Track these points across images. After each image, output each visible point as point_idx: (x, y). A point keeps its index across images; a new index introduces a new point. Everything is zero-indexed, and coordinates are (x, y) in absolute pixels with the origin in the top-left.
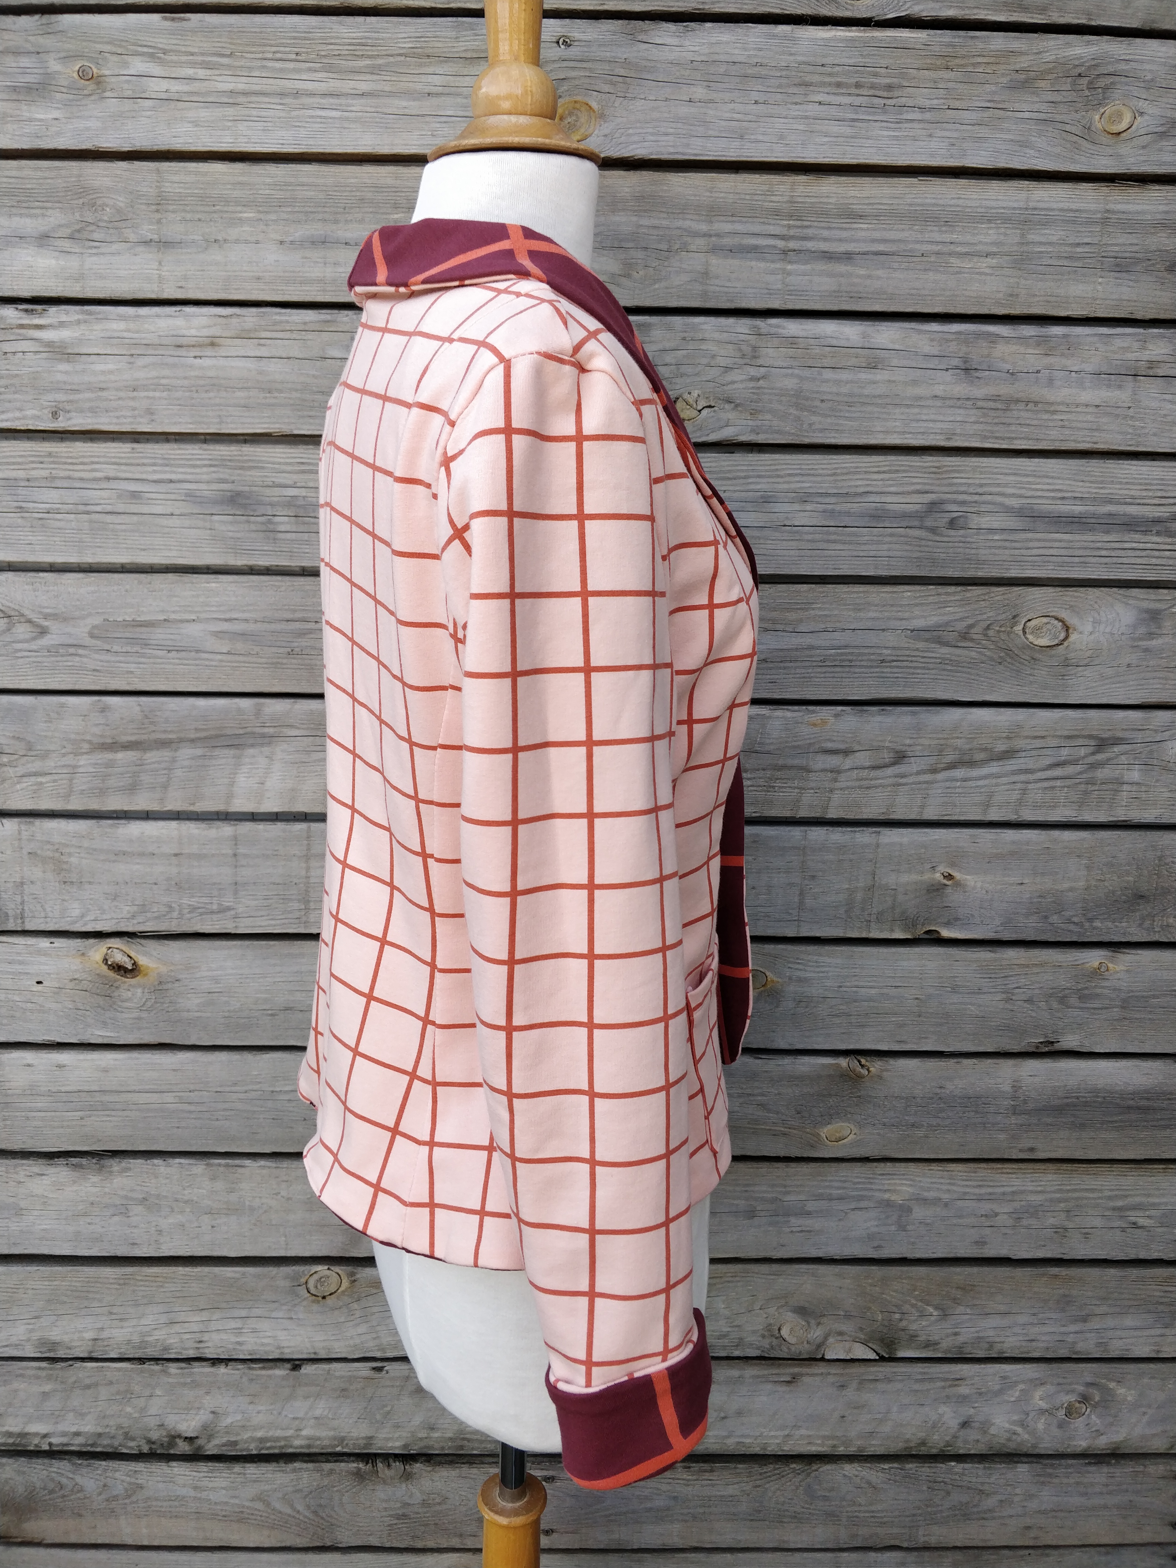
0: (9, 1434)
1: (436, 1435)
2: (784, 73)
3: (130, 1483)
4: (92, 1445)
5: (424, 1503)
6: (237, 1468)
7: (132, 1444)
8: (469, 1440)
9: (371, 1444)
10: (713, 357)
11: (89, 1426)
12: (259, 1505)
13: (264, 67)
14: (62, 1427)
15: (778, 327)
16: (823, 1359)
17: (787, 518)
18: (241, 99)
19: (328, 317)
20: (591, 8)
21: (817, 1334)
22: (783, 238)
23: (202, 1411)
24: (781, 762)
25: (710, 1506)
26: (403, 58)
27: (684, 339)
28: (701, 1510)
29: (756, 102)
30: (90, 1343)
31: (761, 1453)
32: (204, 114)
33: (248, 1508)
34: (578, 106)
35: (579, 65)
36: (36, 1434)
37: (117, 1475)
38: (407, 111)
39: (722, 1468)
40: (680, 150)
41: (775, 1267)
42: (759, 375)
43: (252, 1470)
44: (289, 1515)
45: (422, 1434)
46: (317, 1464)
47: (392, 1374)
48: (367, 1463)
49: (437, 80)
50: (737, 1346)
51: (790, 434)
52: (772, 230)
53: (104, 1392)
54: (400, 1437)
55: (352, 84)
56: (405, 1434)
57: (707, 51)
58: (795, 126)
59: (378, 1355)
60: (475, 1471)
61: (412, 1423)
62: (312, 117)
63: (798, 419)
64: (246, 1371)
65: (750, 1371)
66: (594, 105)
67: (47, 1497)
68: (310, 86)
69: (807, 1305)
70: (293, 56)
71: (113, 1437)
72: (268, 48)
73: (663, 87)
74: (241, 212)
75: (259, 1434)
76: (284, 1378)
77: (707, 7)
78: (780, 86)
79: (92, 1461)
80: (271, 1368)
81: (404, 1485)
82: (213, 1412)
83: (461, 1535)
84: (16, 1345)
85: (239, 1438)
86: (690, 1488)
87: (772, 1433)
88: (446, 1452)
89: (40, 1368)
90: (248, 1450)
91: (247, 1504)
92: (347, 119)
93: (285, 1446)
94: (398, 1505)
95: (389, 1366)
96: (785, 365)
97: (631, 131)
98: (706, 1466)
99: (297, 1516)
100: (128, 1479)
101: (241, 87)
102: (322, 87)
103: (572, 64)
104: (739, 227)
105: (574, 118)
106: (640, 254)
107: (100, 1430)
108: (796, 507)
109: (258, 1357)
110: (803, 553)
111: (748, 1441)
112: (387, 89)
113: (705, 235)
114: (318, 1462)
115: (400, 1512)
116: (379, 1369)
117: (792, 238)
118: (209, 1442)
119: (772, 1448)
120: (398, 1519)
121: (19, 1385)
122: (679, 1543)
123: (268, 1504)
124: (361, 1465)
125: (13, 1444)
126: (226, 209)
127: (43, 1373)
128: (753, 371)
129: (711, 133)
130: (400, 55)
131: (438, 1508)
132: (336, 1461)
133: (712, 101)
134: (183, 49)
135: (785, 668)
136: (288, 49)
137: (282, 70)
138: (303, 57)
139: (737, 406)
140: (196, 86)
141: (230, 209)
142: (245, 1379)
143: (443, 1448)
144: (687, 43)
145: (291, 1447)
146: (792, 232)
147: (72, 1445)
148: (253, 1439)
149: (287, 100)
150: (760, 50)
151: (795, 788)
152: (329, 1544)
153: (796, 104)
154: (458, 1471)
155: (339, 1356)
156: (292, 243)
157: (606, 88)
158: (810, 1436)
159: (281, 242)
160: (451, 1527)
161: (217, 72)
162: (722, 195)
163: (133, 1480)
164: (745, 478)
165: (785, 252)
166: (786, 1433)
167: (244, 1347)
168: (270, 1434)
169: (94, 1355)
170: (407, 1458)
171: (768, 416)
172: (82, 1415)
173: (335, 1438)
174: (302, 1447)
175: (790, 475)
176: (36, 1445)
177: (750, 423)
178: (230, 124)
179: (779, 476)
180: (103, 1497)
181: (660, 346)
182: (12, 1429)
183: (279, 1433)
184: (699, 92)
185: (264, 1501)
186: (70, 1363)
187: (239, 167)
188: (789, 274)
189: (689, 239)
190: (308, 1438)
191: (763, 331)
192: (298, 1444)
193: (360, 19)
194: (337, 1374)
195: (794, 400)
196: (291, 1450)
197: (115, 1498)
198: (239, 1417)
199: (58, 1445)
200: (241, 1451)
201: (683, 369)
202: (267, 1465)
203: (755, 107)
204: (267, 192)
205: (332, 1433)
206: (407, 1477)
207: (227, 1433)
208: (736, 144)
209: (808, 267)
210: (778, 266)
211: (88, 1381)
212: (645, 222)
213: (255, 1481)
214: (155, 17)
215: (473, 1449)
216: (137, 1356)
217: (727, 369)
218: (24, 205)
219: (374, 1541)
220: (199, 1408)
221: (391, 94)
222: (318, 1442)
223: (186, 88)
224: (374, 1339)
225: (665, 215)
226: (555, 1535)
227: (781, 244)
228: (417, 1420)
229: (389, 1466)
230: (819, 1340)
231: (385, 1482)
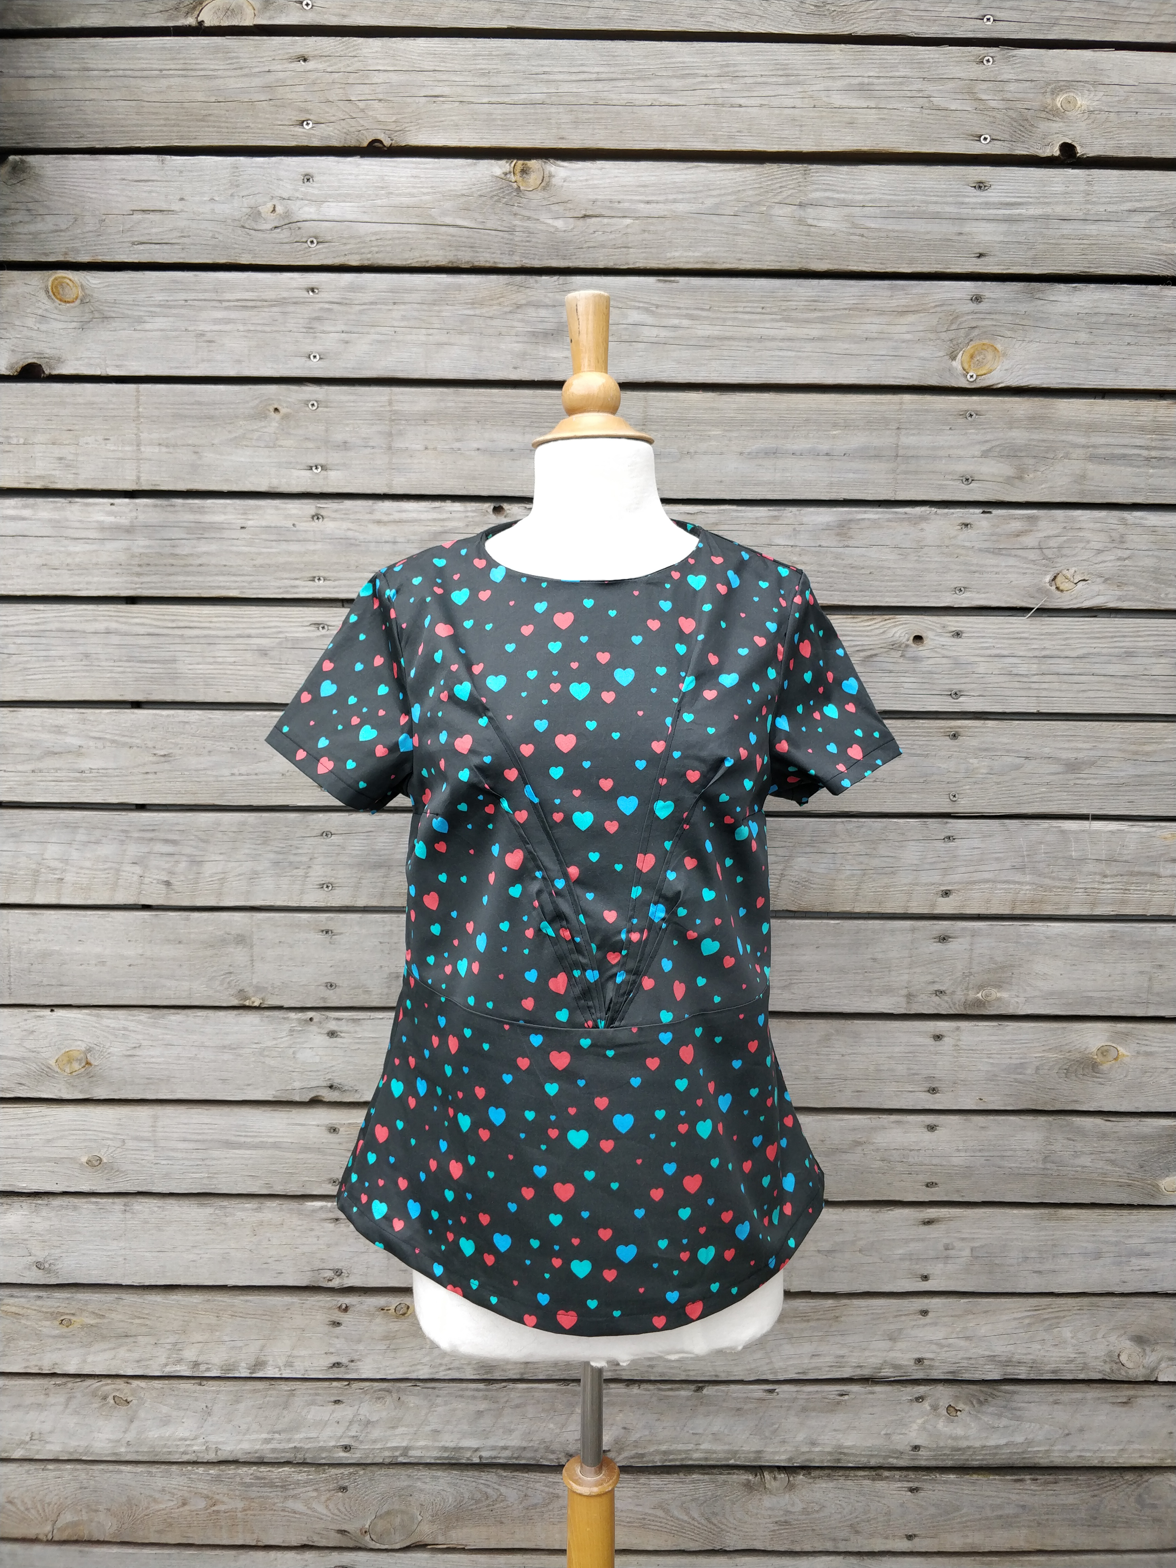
0: (445, 1449)
1: (817, 1449)
2: (1152, 322)
3: (548, 1493)
4: (516, 1458)
5: (805, 1511)
6: (643, 1479)
7: (552, 1456)
8: (845, 1454)
9: (760, 1458)
10: (1088, 542)
11: (514, 1441)
12: (660, 1513)
13: (735, 318)
14: (491, 1442)
15: (1142, 518)
16: (1156, 1382)
17: (1146, 669)
18: (717, 343)
19: (776, 513)
20: (1000, 272)
21: (1151, 1359)
22: (1147, 448)
23: (614, 1428)
24: (1136, 869)
25: (1053, 1514)
26: (847, 312)
27: (1065, 528)
28: (1046, 1517)
29: (1129, 344)
30: (522, 1366)
31: (1099, 1465)
32: (686, 354)
33: (650, 1515)
34: (985, 347)
35: (988, 316)
36: (469, 1449)
37: (538, 1485)
38: (848, 352)
39: (1066, 1480)
40: (1066, 381)
41: (1116, 1300)
42: (1125, 556)
43: (656, 1481)
44: (686, 1522)
45: (805, 1449)
46: (713, 1477)
47: (781, 1396)
48: (756, 1475)
49: (874, 328)
50: (1082, 1370)
51: (1148, 601)
52: (1138, 442)
53: (531, 1411)
54: (785, 1451)
55: (806, 331)
56: (789, 1449)
57: (1091, 305)
58: (1159, 362)
59: (771, 1377)
60: (849, 1483)
61: (797, 1439)
62: (772, 356)
63: (1157, 589)
64: (656, 1392)
65: (1092, 1393)
66: (999, 347)
67: (474, 1507)
68: (772, 332)
69: (1143, 1334)
70: (760, 310)
71: (536, 1451)
72: (740, 304)
73: (1054, 333)
74: (710, 431)
75: (664, 1448)
76: (688, 1398)
77: (1092, 270)
78: (1148, 332)
79: (515, 1474)
80: (678, 1389)
81: (787, 1496)
82: (625, 1428)
83: (834, 1540)
84: (458, 1368)
85: (646, 1451)
86: (1036, 1498)
87: (1109, 1448)
88: (825, 1465)
89: (477, 1390)
90: (653, 1462)
91: (651, 1511)
92: (799, 358)
93: (686, 1458)
94: (781, 1513)
95: (779, 1388)
96: (1144, 548)
97: (1027, 367)
98: (1051, 1478)
99: (692, 1522)
100: (547, 1489)
101: (716, 333)
102: (781, 333)
103: (982, 316)
104: (1111, 440)
105: (982, 356)
106: (1031, 461)
107: (524, 1444)
108: (1154, 660)
109: (667, 1378)
110: (1158, 697)
111: (1088, 1454)
112: (833, 334)
113: (1083, 446)
114: (712, 1474)
115: (782, 1519)
116: (771, 1391)
117: (1154, 448)
118: (620, 1454)
119: (1108, 1462)
120: (780, 1525)
121: (459, 1405)
122: (1026, 1547)
123: (667, 1511)
124: (751, 1477)
125: (447, 1458)
126: (698, 428)
127: (481, 1394)
128: (1120, 553)
129: (1091, 367)
130: (846, 309)
131: (816, 1516)
132: (729, 1474)
133: (1093, 343)
134: (672, 304)
135: (1141, 791)
136: (756, 305)
137: (750, 320)
138: (768, 310)
139: (1107, 579)
140: (680, 332)
141: (701, 428)
142: (654, 1399)
143: (822, 1461)
144: (1075, 300)
145: (691, 1459)
146: (1154, 444)
147: (500, 1458)
148: (657, 1452)
149: (752, 344)
150: (1133, 305)
151: (1146, 891)
152: (718, 1548)
153: (1161, 345)
154: (835, 1482)
155: (737, 1378)
156: (749, 454)
157: (1009, 334)
158: (1140, 1450)
159: (741, 454)
160: (826, 1532)
161: (698, 322)
162: (1098, 416)
163: (551, 1490)
164: (1112, 637)
165: (1148, 459)
166: (1121, 1447)
167: (655, 1370)
168: (674, 1447)
169: (526, 1376)
170: (790, 1470)
171: (1132, 588)
172: (511, 1431)
173: (728, 1452)
174: (700, 1459)
175: (1149, 635)
176: (468, 1459)
177: (1117, 593)
178: (706, 362)
179: (1140, 636)
180: (523, 1504)
181: (1045, 534)
182: (447, 1445)
183: (680, 1447)
184: (1083, 336)
185: (664, 1509)
186: (504, 1384)
187: (709, 395)
188: (1151, 476)
189: (1071, 450)
190: (707, 1451)
191: (1129, 522)
192: (697, 1457)
193: (814, 282)
194: (735, 1395)
195: (1153, 575)
196: (690, 1463)
197: (535, 1506)
198: (647, 1433)
199: (487, 1458)
200: (648, 1462)
201: (1065, 551)
202: (668, 1476)
203: (1129, 347)
204: (732, 415)
205: (726, 1447)
206: (790, 1487)
207: (635, 1446)
208: (1112, 376)
209: (1167, 470)
210: (1142, 470)
211: (517, 1401)
212: (1035, 436)
213: (658, 1491)
214: (651, 280)
215: (849, 1462)
216: (562, 1377)
217: (1099, 552)
218: (536, 425)
219: (759, 1546)
220: (612, 1424)
221: (836, 339)
222: (715, 1456)
223: (672, 334)
224: (768, 1364)
225: (1052, 432)
226: (916, 1540)
227: (1145, 453)
228: (801, 1437)
229: (775, 1478)
230: (1152, 1365)
231: (771, 1493)
